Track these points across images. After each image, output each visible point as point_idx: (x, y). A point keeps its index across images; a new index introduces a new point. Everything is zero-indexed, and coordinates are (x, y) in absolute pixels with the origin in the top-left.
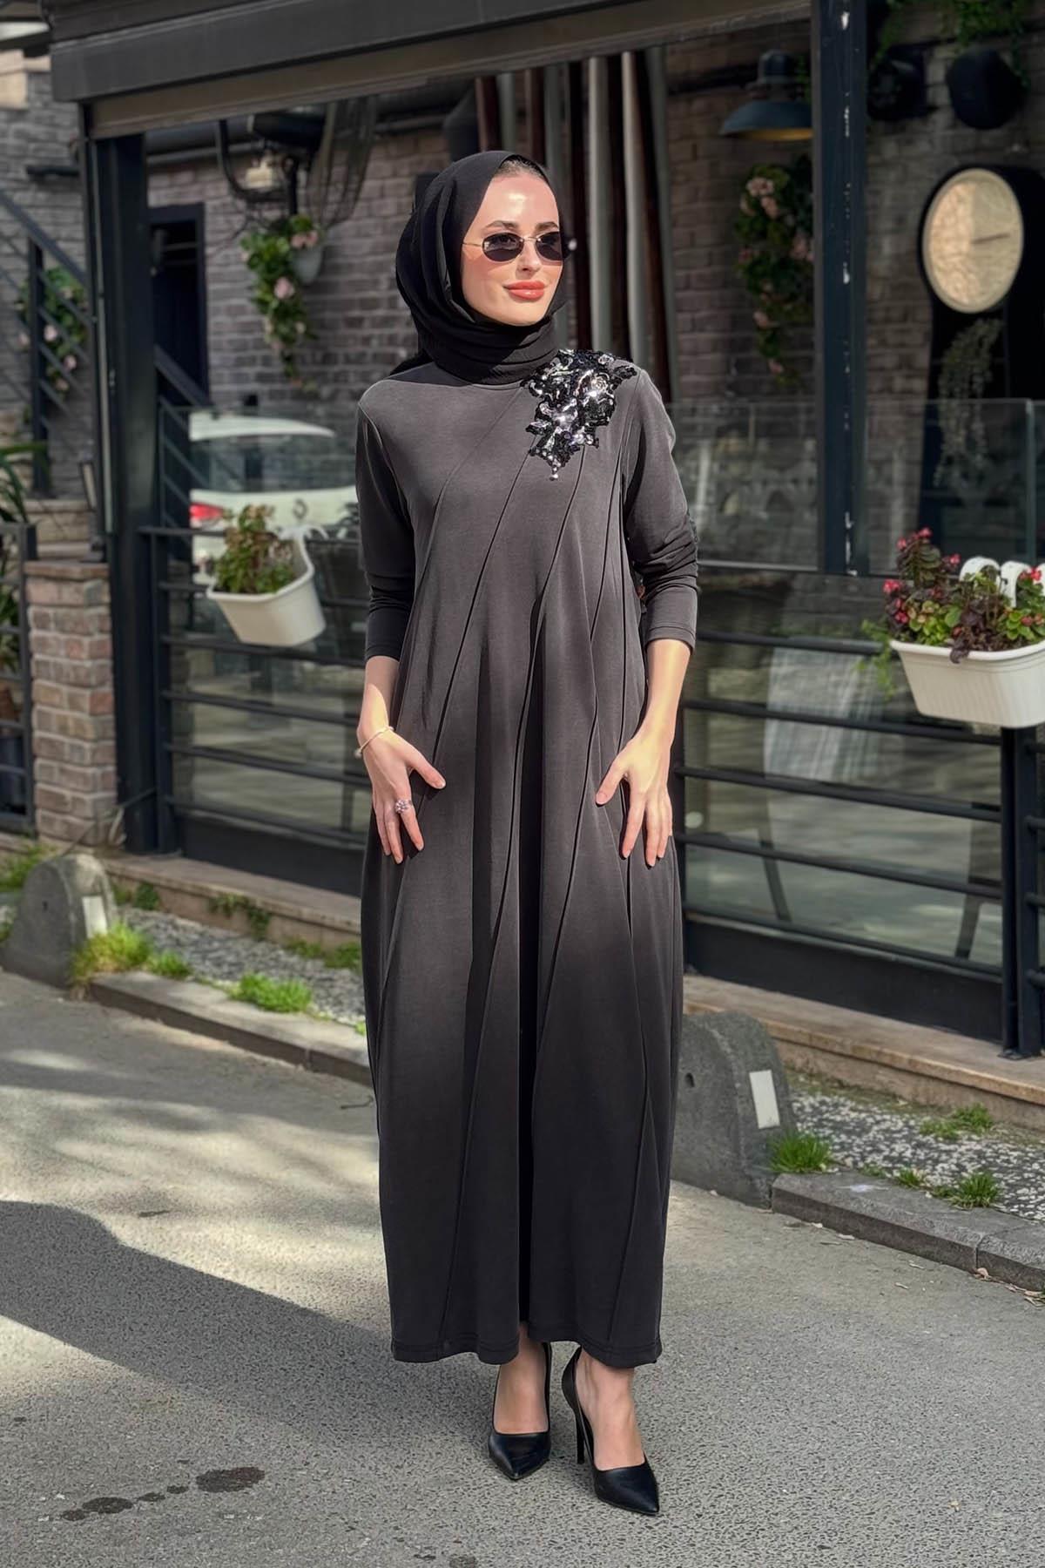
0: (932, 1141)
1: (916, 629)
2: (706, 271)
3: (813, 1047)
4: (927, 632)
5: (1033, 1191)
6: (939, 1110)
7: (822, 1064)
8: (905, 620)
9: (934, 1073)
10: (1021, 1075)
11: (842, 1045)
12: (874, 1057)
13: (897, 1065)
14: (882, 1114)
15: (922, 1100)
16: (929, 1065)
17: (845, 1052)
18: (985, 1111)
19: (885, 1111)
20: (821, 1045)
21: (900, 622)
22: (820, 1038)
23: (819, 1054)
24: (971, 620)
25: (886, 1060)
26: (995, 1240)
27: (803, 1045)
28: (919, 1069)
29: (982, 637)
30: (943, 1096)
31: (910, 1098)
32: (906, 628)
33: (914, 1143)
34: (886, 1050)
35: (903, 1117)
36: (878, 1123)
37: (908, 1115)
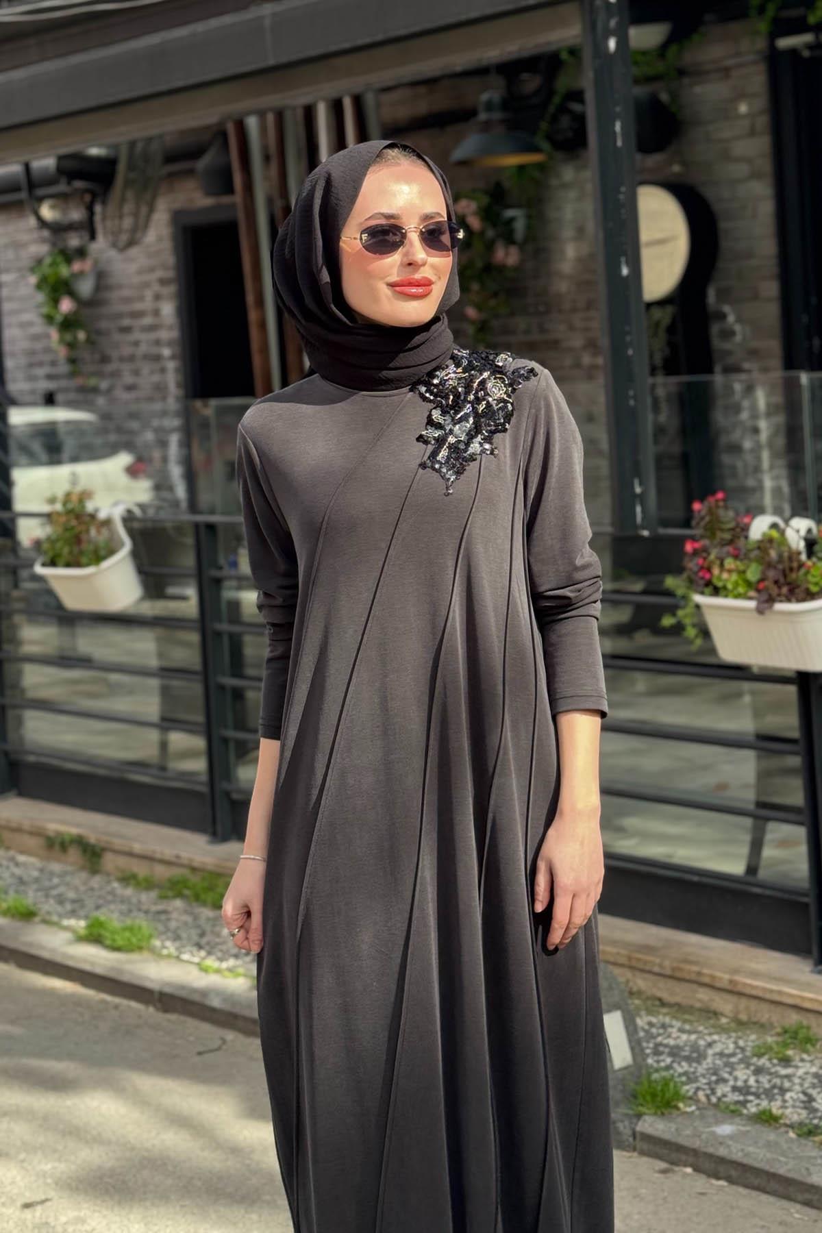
0: (766, 1063)
1: (720, 584)
3: (632, 968)
4: (730, 586)
6: (762, 1027)
7: (641, 983)
8: (707, 576)
9: (754, 992)
11: (661, 966)
12: (693, 977)
13: (718, 985)
14: (710, 1034)
15: (743, 1017)
16: (750, 986)
17: (662, 972)
18: (808, 1028)
19: (712, 1030)
20: (640, 966)
21: (702, 578)
22: (639, 960)
23: (638, 974)
24: (772, 574)
25: (706, 980)
27: (622, 965)
28: (739, 988)
29: (785, 590)
30: (765, 1014)
31: (731, 1015)
32: (708, 583)
34: (705, 971)
35: (730, 1037)
36: (710, 1045)
37: (734, 1035)
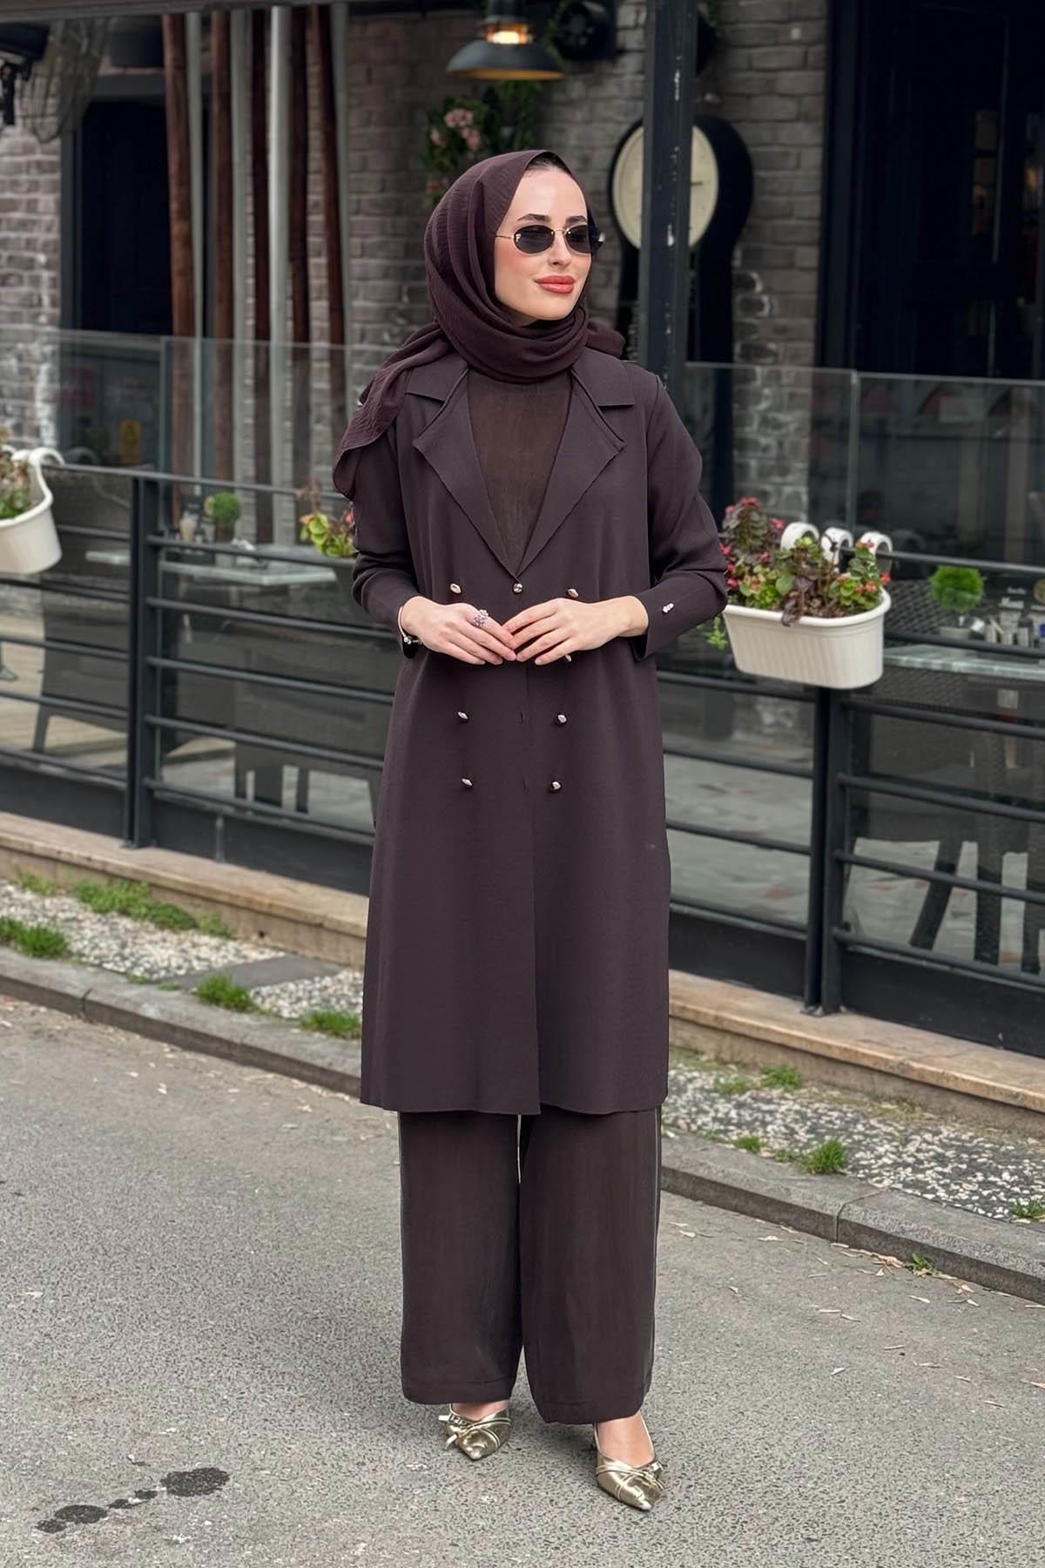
0: (749, 1101)
1: (747, 593)
2: (379, 197)
4: (757, 596)
5: (869, 1155)
6: (745, 1065)
9: (740, 1030)
10: (830, 1033)
13: (702, 1021)
14: (690, 1071)
15: (726, 1056)
16: (737, 1022)
18: (793, 1069)
19: (693, 1068)
24: (803, 584)
25: (690, 1016)
26: (856, 1208)
28: (725, 1025)
29: (814, 603)
31: (712, 1053)
32: (734, 591)
33: (734, 1103)
34: (689, 1006)
35: (711, 1075)
36: (690, 1080)
37: (714, 1073)
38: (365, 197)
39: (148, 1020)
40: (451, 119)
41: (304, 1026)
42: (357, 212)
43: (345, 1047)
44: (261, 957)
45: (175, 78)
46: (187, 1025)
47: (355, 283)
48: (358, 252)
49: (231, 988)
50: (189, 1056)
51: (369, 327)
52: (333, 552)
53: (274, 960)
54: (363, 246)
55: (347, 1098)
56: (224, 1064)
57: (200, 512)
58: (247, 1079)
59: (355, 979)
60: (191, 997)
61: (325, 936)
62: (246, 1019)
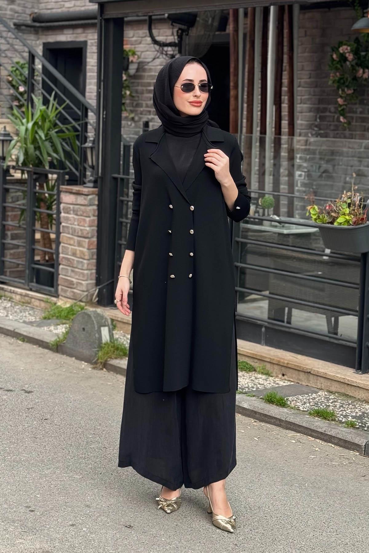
2: (309, 80)
38: (302, 80)
39: (244, 409)
40: (341, 50)
41: (310, 414)
42: (299, 86)
43: (330, 424)
44: (285, 384)
45: (234, 35)
46: (262, 412)
47: (298, 114)
48: (299, 101)
49: (278, 397)
50: (263, 424)
51: (302, 131)
52: (318, 221)
53: (289, 385)
54: (301, 99)
55: (333, 445)
56: (278, 428)
57: (257, 205)
58: (290, 435)
59: (325, 395)
60: (261, 400)
61: (311, 376)
62: (285, 410)
